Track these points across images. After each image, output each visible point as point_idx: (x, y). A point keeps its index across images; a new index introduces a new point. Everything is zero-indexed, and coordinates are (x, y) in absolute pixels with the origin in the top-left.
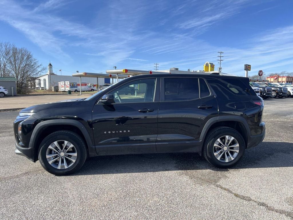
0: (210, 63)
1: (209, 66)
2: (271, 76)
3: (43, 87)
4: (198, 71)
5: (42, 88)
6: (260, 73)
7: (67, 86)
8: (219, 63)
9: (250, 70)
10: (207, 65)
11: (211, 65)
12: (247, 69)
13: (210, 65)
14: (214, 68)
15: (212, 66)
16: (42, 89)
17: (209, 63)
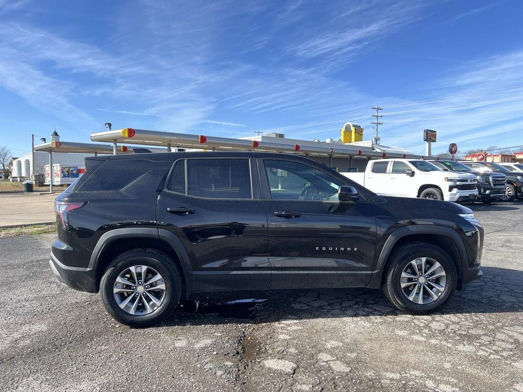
0: (354, 126)
1: (351, 131)
2: (472, 154)
3: (16, 177)
4: (328, 141)
5: (14, 179)
6: (453, 149)
7: (56, 173)
8: (375, 129)
9: (435, 142)
10: (348, 129)
11: (355, 129)
12: (430, 139)
13: (353, 129)
14: (362, 135)
15: (359, 131)
16: (13, 181)
17: (352, 126)
